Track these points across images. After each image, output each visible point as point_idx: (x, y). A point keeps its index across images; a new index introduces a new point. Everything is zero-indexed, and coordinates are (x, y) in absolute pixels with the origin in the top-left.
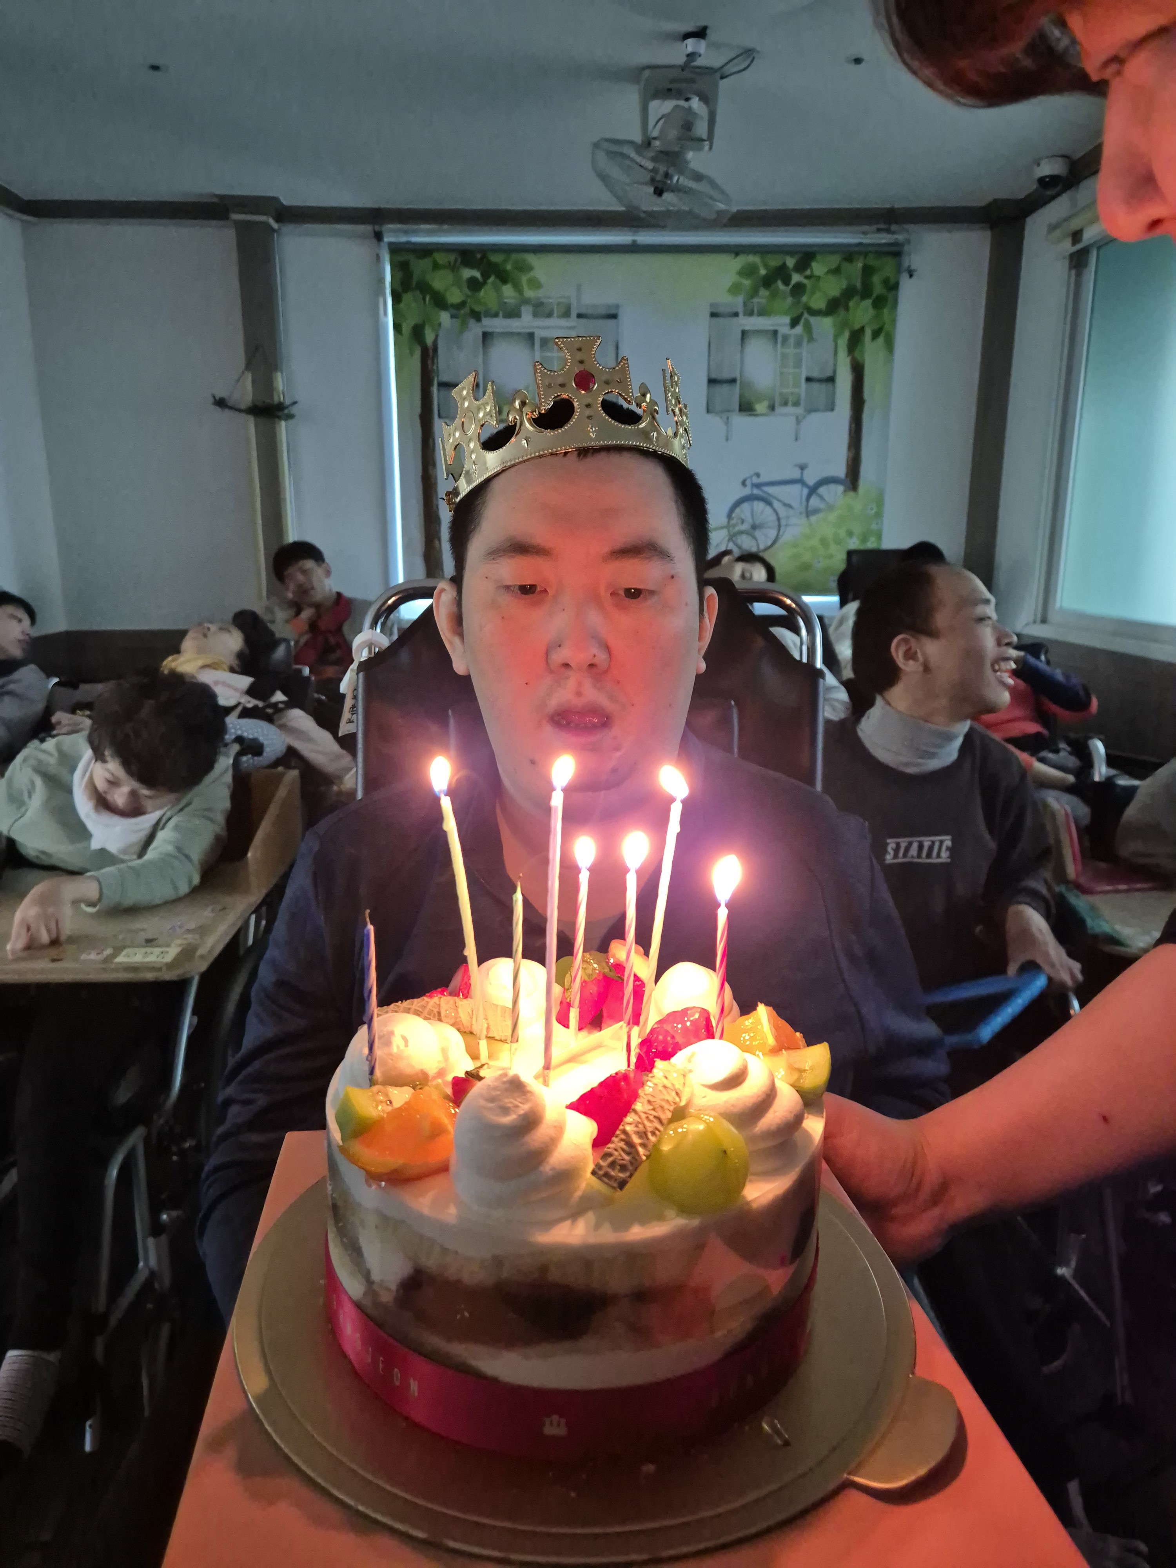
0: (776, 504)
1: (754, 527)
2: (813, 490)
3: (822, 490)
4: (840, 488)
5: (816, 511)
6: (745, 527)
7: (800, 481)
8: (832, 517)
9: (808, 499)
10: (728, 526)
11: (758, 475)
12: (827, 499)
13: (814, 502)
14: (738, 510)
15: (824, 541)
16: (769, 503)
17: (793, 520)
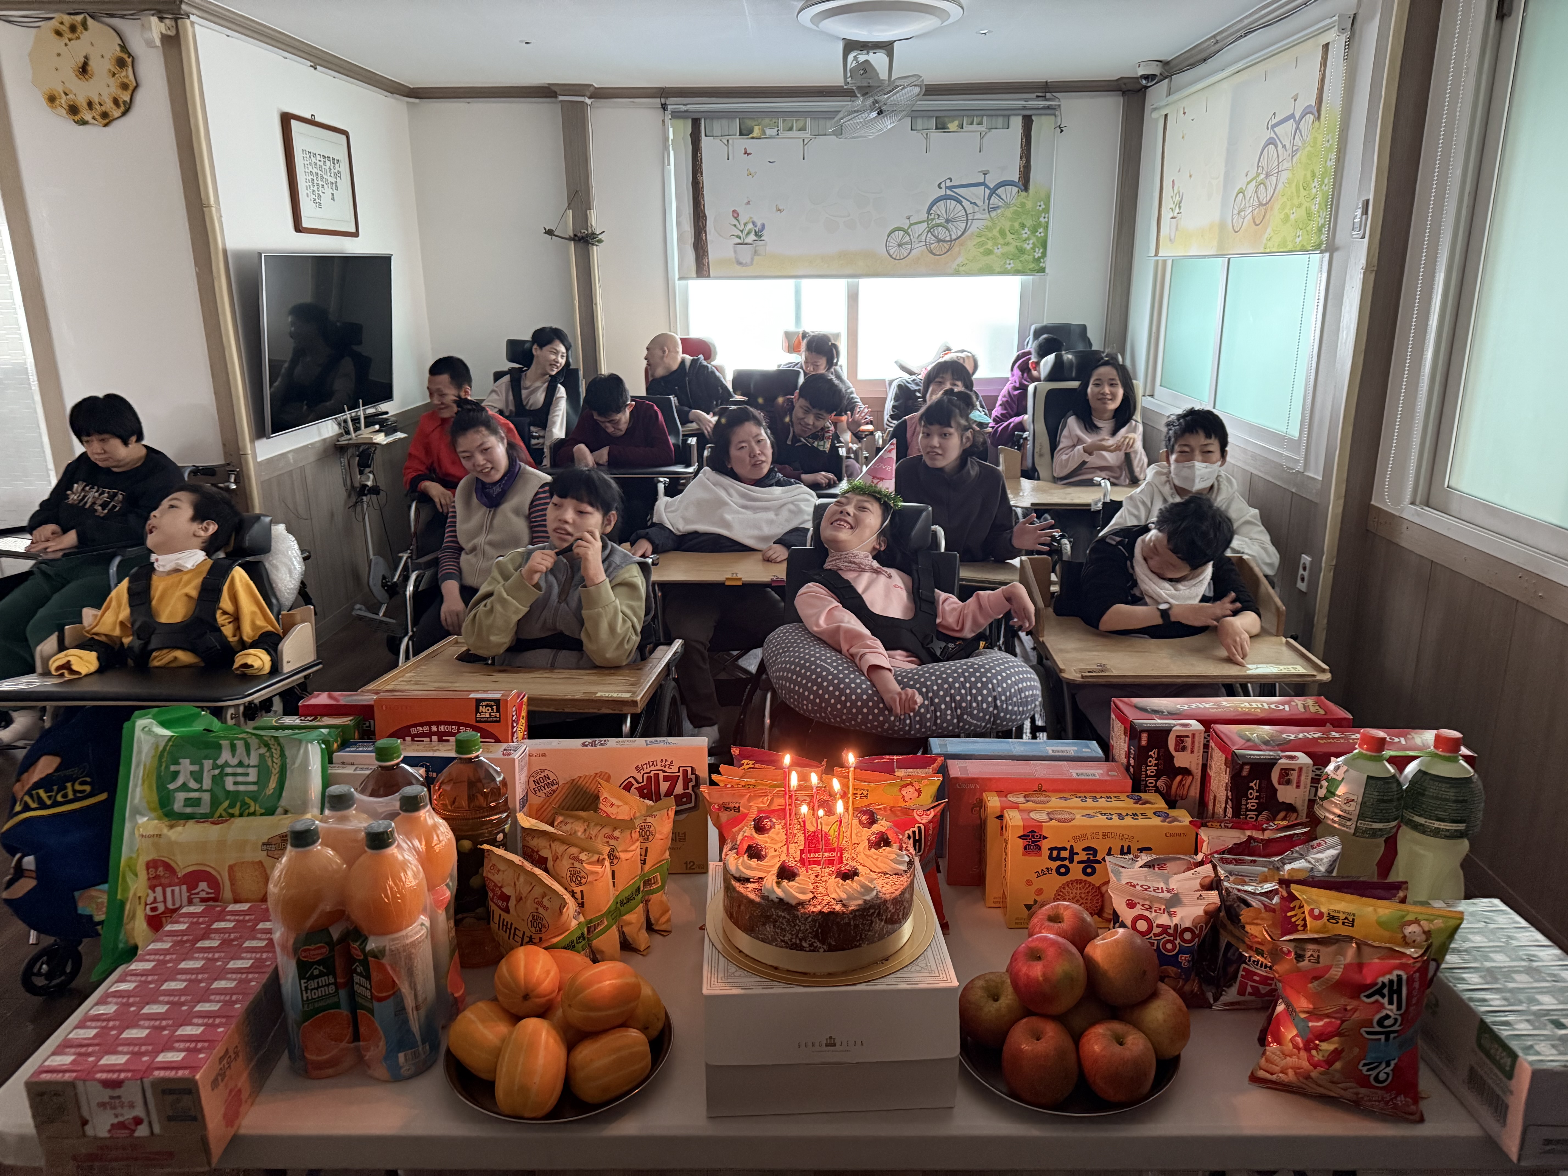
0: (965, 202)
1: (947, 221)
2: (993, 191)
3: (1000, 191)
4: (1015, 189)
5: (996, 208)
6: (941, 221)
7: (983, 184)
8: (1009, 213)
9: (989, 199)
10: (928, 220)
11: (950, 179)
12: (1004, 197)
13: (994, 200)
14: (935, 208)
15: (1002, 233)
16: (960, 203)
17: (978, 216)
